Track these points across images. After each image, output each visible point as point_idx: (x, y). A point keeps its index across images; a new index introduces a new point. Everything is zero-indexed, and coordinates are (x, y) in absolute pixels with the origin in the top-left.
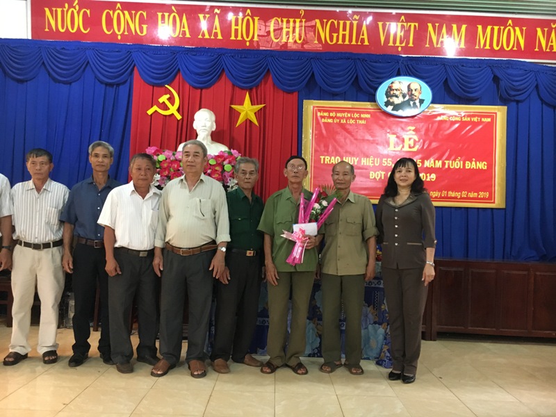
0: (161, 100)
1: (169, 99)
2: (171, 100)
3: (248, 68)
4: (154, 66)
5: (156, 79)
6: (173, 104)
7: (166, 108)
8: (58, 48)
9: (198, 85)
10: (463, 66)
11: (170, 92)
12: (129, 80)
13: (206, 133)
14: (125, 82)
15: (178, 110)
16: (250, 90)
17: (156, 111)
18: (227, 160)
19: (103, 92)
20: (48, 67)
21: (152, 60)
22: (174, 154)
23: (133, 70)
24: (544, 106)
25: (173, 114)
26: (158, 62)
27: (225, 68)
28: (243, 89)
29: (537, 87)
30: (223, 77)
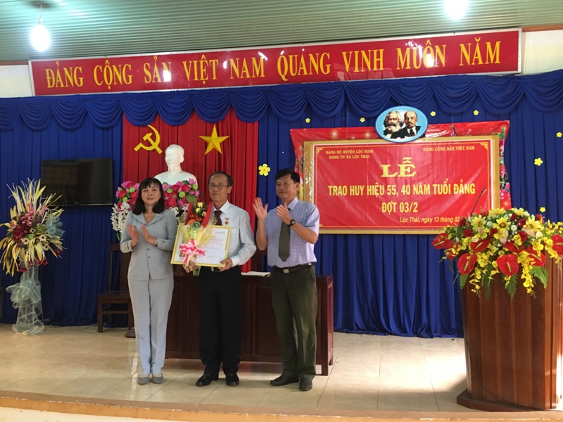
0: (145, 138)
1: (151, 137)
2: (154, 137)
3: (213, 105)
5: (141, 121)
6: (154, 140)
8: (63, 102)
9: (174, 123)
11: (152, 131)
12: (119, 124)
15: (159, 146)
16: (217, 123)
17: (141, 148)
19: (101, 135)
20: (57, 119)
23: (122, 114)
26: (140, 106)
27: (195, 107)
28: (212, 123)
30: (194, 115)
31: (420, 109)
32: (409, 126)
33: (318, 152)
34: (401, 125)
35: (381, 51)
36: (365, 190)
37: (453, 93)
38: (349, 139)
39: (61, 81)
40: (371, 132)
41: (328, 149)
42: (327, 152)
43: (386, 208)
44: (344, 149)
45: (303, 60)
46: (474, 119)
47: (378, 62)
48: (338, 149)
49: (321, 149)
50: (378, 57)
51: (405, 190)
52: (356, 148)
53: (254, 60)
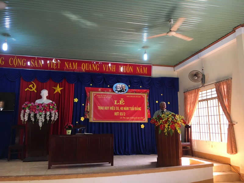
0: (30, 86)
1: (32, 86)
4: (27, 76)
5: (28, 80)
9: (43, 82)
11: (33, 84)
16: (59, 83)
17: (28, 90)
22: (34, 104)
23: (20, 77)
27: (51, 77)
31: (126, 84)
32: (123, 89)
33: (94, 95)
34: (121, 88)
35: (115, 66)
36: (109, 108)
37: (135, 81)
38: (105, 92)
40: (111, 90)
41: (98, 95)
42: (97, 95)
43: (116, 114)
44: (103, 95)
45: (90, 65)
46: (140, 89)
47: (114, 69)
48: (101, 95)
49: (95, 94)
50: (114, 67)
51: (122, 109)
52: (107, 95)
53: (74, 63)
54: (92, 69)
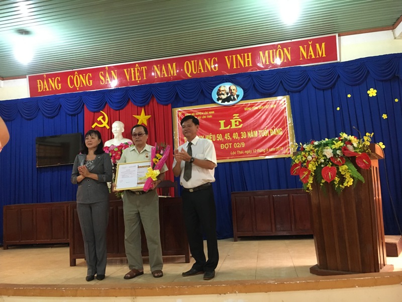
0: (98, 119)
1: (102, 118)
2: (104, 119)
3: (142, 95)
4: (94, 102)
5: (95, 108)
6: (104, 121)
7: (102, 123)
8: (46, 100)
9: (118, 109)
10: (262, 75)
11: (103, 115)
12: (82, 111)
13: (117, 134)
14: (81, 111)
15: (108, 124)
16: (144, 107)
17: (96, 126)
18: (124, 148)
19: (71, 120)
20: (42, 111)
21: (92, 99)
23: (83, 105)
24: (316, 90)
25: (105, 127)
26: (95, 99)
27: (130, 98)
28: (141, 107)
29: (309, 79)
30: (130, 102)
35: (250, 54)
39: (47, 87)
45: (200, 63)
47: (248, 61)
50: (248, 58)
53: (169, 65)
54: (204, 70)
